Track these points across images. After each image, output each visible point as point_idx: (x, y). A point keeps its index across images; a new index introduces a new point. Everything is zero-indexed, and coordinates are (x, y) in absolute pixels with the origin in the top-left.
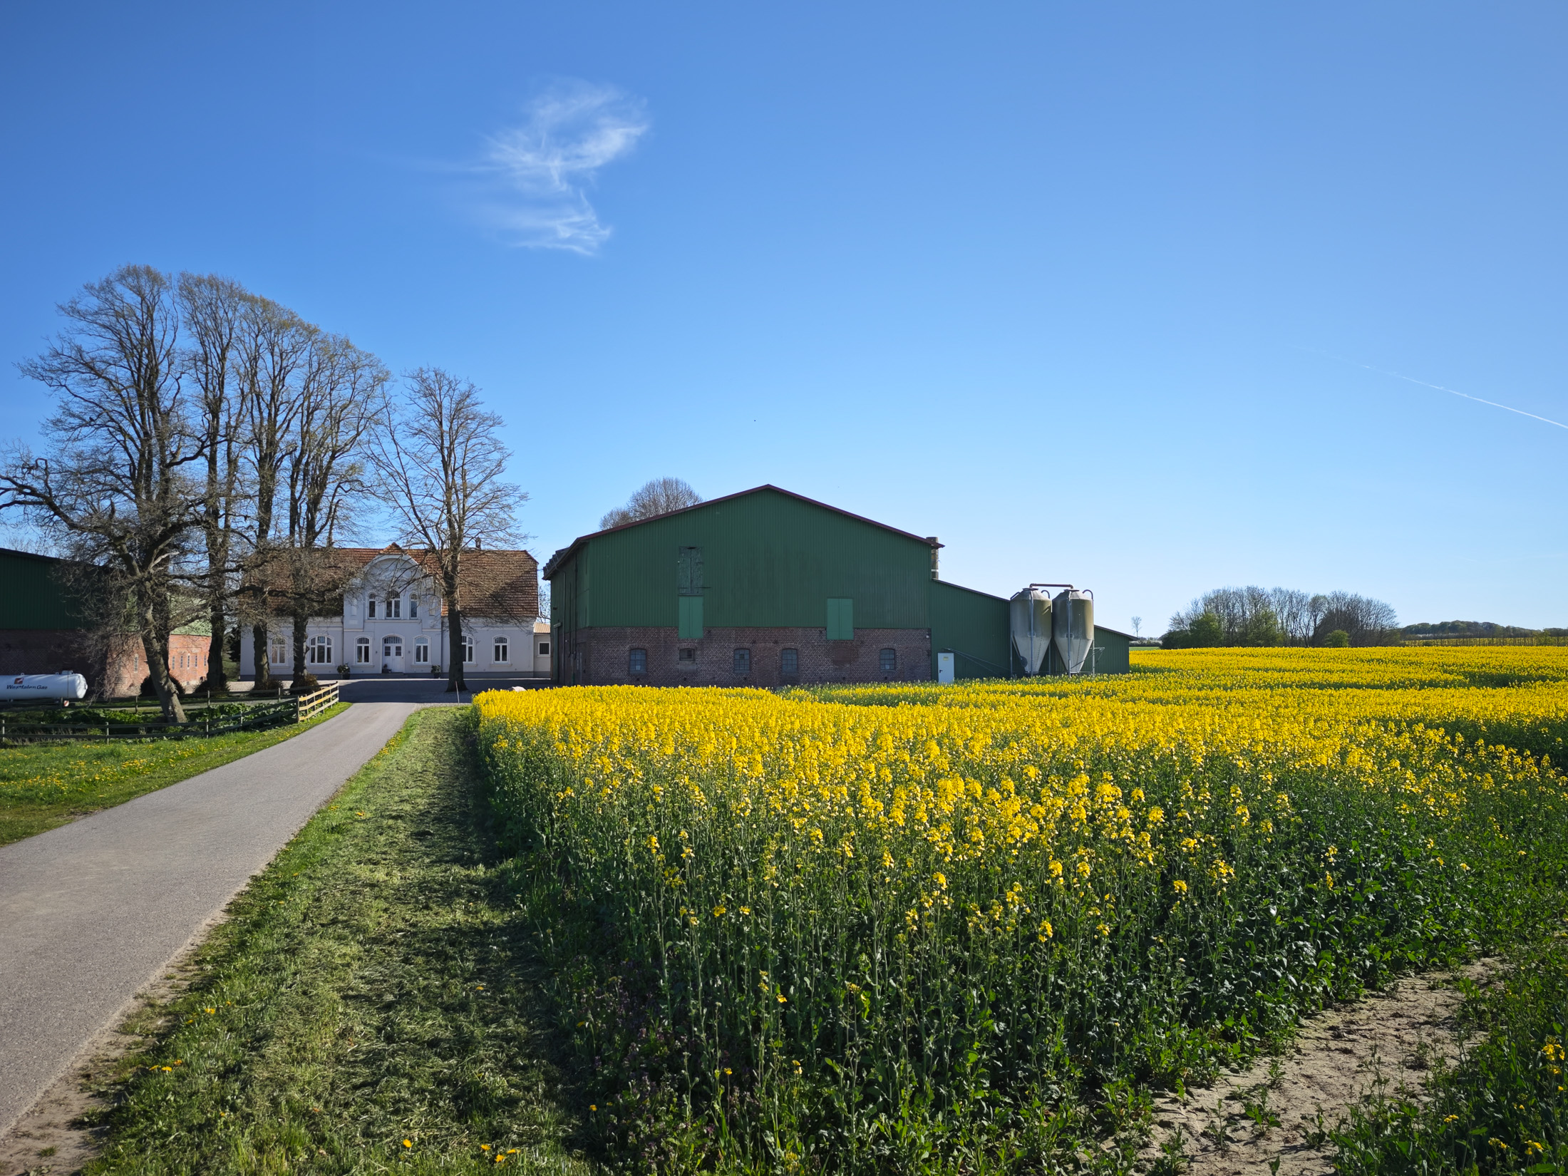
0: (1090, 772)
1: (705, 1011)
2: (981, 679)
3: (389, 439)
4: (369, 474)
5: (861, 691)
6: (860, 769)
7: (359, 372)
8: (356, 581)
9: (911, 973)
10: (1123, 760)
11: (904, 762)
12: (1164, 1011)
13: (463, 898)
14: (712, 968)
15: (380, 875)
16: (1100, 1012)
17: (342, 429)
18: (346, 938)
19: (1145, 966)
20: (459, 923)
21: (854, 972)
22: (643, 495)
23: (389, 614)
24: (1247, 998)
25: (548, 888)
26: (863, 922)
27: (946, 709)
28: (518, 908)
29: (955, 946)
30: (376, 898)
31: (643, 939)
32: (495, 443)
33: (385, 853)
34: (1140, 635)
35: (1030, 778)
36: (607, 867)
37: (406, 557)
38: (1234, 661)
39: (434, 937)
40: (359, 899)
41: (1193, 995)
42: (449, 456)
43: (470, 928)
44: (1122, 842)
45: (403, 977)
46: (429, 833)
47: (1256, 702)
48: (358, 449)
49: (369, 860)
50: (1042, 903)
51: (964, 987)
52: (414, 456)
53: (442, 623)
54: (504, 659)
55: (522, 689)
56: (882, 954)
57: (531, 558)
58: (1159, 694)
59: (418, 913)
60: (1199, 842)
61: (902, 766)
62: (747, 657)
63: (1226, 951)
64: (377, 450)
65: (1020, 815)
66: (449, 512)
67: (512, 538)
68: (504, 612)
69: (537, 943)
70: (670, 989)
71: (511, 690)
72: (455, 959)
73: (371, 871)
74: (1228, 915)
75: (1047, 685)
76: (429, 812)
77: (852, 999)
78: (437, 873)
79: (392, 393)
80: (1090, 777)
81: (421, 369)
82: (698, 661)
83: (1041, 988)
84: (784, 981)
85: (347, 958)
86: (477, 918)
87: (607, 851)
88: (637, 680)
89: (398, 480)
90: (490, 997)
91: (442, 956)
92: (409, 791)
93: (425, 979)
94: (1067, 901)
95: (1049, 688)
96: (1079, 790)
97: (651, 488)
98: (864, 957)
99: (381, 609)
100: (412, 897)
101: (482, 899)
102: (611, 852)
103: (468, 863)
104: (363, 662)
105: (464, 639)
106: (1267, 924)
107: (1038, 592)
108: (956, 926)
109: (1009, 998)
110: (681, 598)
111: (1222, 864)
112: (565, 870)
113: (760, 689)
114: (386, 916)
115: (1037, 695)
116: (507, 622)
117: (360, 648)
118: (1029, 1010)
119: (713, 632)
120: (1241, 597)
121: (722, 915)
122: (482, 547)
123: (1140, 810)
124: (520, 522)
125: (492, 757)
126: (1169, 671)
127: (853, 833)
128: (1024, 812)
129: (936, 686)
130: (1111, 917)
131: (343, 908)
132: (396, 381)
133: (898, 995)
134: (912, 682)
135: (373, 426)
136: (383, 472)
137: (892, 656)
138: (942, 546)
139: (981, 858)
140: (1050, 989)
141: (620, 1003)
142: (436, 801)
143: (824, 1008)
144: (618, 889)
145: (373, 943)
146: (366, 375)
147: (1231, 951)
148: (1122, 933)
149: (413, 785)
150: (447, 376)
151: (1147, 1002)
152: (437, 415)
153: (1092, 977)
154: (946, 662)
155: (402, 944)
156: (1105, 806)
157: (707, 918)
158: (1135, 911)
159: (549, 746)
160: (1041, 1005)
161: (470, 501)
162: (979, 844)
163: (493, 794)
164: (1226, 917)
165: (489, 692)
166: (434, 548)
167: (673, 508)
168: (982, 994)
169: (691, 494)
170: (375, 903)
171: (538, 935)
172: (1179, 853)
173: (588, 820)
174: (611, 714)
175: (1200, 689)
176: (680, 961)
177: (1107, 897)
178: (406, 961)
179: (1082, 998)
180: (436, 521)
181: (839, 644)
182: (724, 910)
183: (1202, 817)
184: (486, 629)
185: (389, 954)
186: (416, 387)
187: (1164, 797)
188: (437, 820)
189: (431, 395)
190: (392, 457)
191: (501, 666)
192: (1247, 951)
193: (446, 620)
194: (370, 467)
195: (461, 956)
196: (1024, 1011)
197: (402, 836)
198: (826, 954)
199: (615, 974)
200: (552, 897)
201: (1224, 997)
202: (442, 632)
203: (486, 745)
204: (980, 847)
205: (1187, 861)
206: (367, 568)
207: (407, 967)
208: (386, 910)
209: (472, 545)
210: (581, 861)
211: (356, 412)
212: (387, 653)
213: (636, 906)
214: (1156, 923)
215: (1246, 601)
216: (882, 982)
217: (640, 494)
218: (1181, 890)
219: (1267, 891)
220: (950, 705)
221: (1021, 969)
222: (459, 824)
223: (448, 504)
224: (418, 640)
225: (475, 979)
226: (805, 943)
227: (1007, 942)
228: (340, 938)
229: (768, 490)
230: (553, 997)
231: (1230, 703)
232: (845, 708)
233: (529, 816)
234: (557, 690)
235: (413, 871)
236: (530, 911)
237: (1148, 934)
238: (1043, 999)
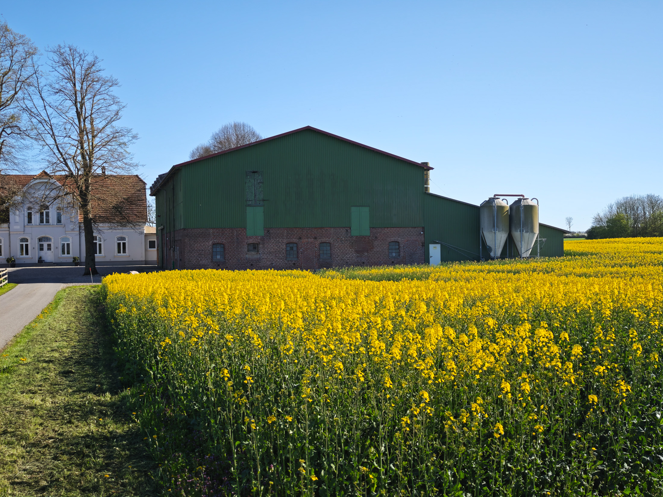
0: (532, 322)
1: (262, 488)
2: (460, 262)
3: (38, 96)
4: (24, 122)
5: (375, 271)
6: (371, 322)
7: (15, 48)
8: (18, 198)
9: (405, 459)
10: (555, 313)
11: (401, 317)
12: (582, 484)
13: (95, 416)
14: (267, 460)
15: (37, 401)
16: (537, 486)
17: (4, 89)
18: (13, 443)
19: (569, 454)
20: (92, 433)
21: (366, 460)
22: (220, 135)
23: (42, 221)
24: (640, 475)
25: (154, 408)
26: (373, 426)
27: (435, 283)
28: (134, 421)
29: (436, 441)
30: (34, 416)
31: (221, 441)
32: (114, 98)
33: (40, 386)
34: (572, 230)
35: (489, 327)
36: (195, 393)
37: (52, 181)
38: (637, 247)
39: (75, 442)
40: (22, 417)
41: (602, 473)
42: (81, 108)
43: (100, 435)
44: (553, 369)
45: (53, 469)
46: (71, 372)
47: (652, 275)
48: (16, 104)
49: (30, 391)
50: (497, 412)
51: (442, 469)
52: (56, 108)
53: (80, 227)
54: (124, 251)
55: (137, 273)
56: (385, 447)
57: (141, 181)
58: (585, 270)
59: (64, 426)
60: (607, 368)
61: (400, 319)
62: (295, 249)
63: (625, 443)
64: (29, 104)
65: (481, 351)
66: (82, 148)
67: (127, 166)
68: (123, 219)
69: (147, 445)
70: (239, 474)
71: (129, 273)
72: (90, 456)
73: (32, 398)
74: (627, 418)
75: (506, 266)
76: (72, 358)
77: (364, 478)
78: (77, 399)
79: (39, 63)
80: (532, 325)
81: (60, 46)
82: (261, 251)
83: (496, 469)
84: (317, 466)
85: (14, 457)
86: (105, 429)
87: (195, 381)
88: (218, 266)
89: (45, 126)
90: (114, 482)
91: (81, 454)
92: (57, 344)
93: (69, 470)
94: (514, 410)
95: (507, 267)
96: (522, 334)
97: (225, 130)
98: (372, 449)
99: (36, 218)
100: (59, 415)
101: (109, 416)
102: (197, 382)
103: (99, 392)
104: (24, 256)
105: (95, 238)
106: (654, 425)
107: (500, 200)
108: (437, 428)
109: (474, 477)
110: (248, 208)
111: (622, 383)
112: (166, 395)
113: (304, 271)
114: (41, 428)
115: (499, 272)
116: (125, 226)
117: (22, 245)
118: (488, 485)
119: (271, 231)
120: (643, 202)
121: (274, 423)
122: (106, 173)
123: (566, 347)
124: (133, 155)
125: (115, 319)
126: (592, 254)
127: (364, 365)
128: (484, 349)
129: (428, 267)
130: (545, 421)
131: (11, 423)
132: (42, 54)
133: (396, 476)
134: (411, 265)
135: (26, 87)
136: (34, 120)
137: (397, 247)
138: (432, 169)
139: (454, 381)
140: (502, 470)
141: (205, 484)
142: (77, 350)
143: (346, 485)
144: (203, 407)
145: (32, 447)
146: (20, 51)
147: (628, 443)
148: (553, 431)
149: (61, 339)
150: (78, 50)
151: (570, 478)
152: (72, 79)
153: (531, 462)
154: (435, 250)
155: (53, 447)
156: (541, 345)
157: (264, 426)
158: (562, 416)
159: (154, 310)
160: (496, 481)
161: (97, 140)
162: (453, 371)
163: (116, 345)
164: (625, 420)
165: (113, 275)
166: (72, 174)
167: (241, 143)
168: (454, 474)
169: (254, 134)
170: (33, 420)
171: (148, 440)
172: (593, 376)
173: (182, 361)
174: (198, 288)
175: (613, 267)
176: (246, 455)
177: (542, 407)
178: (55, 458)
179: (525, 476)
180: (73, 154)
181: (360, 239)
182: (274, 419)
183: (609, 351)
184: (110, 231)
185: (44, 454)
186: (56, 58)
187: (583, 338)
188: (78, 363)
189: (67, 64)
190: (41, 109)
191: (122, 257)
192: (640, 443)
193: (82, 225)
194: (25, 116)
195: (94, 455)
196: (484, 485)
197: (52, 374)
198: (346, 448)
199: (201, 465)
200: (157, 414)
201: (624, 474)
202: (80, 233)
203: (111, 311)
204: (453, 373)
205: (598, 382)
206: (25, 189)
207: (56, 462)
208: (41, 424)
209: (99, 171)
210: (177, 388)
211: (14, 77)
212: (41, 249)
213: (215, 418)
214: (577, 424)
215: (646, 205)
216: (386, 467)
217: (217, 134)
218: (593, 401)
219: (655, 402)
220: (437, 280)
221: (481, 456)
222: (93, 366)
223: (81, 143)
224: (63, 239)
225: (103, 470)
226: (332, 440)
227: (472, 438)
228: (9, 444)
229: (308, 130)
230: (158, 481)
231: (633, 276)
232: (363, 283)
233: (141, 358)
234: (161, 273)
235: (60, 398)
236: (142, 423)
237: (571, 432)
238: (497, 477)
